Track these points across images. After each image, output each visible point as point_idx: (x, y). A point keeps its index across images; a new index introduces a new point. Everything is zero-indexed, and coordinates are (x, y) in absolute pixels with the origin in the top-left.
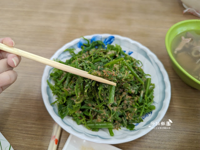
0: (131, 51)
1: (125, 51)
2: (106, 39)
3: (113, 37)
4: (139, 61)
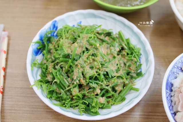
0: (79, 21)
1: (74, 26)
2: (50, 28)
3: (56, 21)
4: (93, 25)
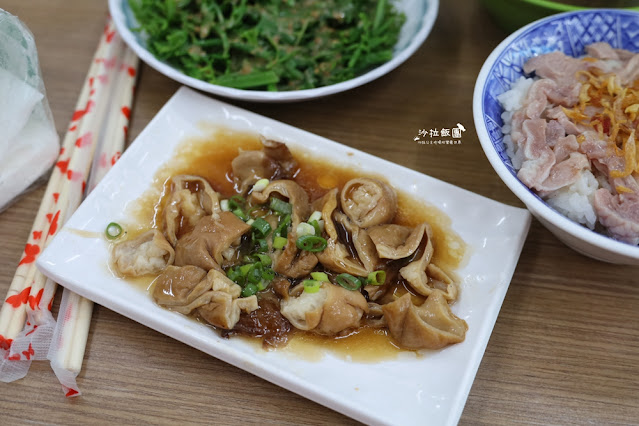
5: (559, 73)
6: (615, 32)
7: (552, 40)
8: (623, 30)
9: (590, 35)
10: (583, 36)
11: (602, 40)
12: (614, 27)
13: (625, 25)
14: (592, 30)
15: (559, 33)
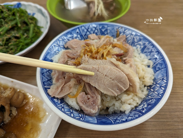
5: (75, 46)
6: (98, 30)
7: (75, 35)
8: (100, 29)
9: (89, 32)
10: (87, 32)
11: (94, 33)
12: (97, 28)
13: (101, 27)
14: (89, 30)
15: (78, 32)
